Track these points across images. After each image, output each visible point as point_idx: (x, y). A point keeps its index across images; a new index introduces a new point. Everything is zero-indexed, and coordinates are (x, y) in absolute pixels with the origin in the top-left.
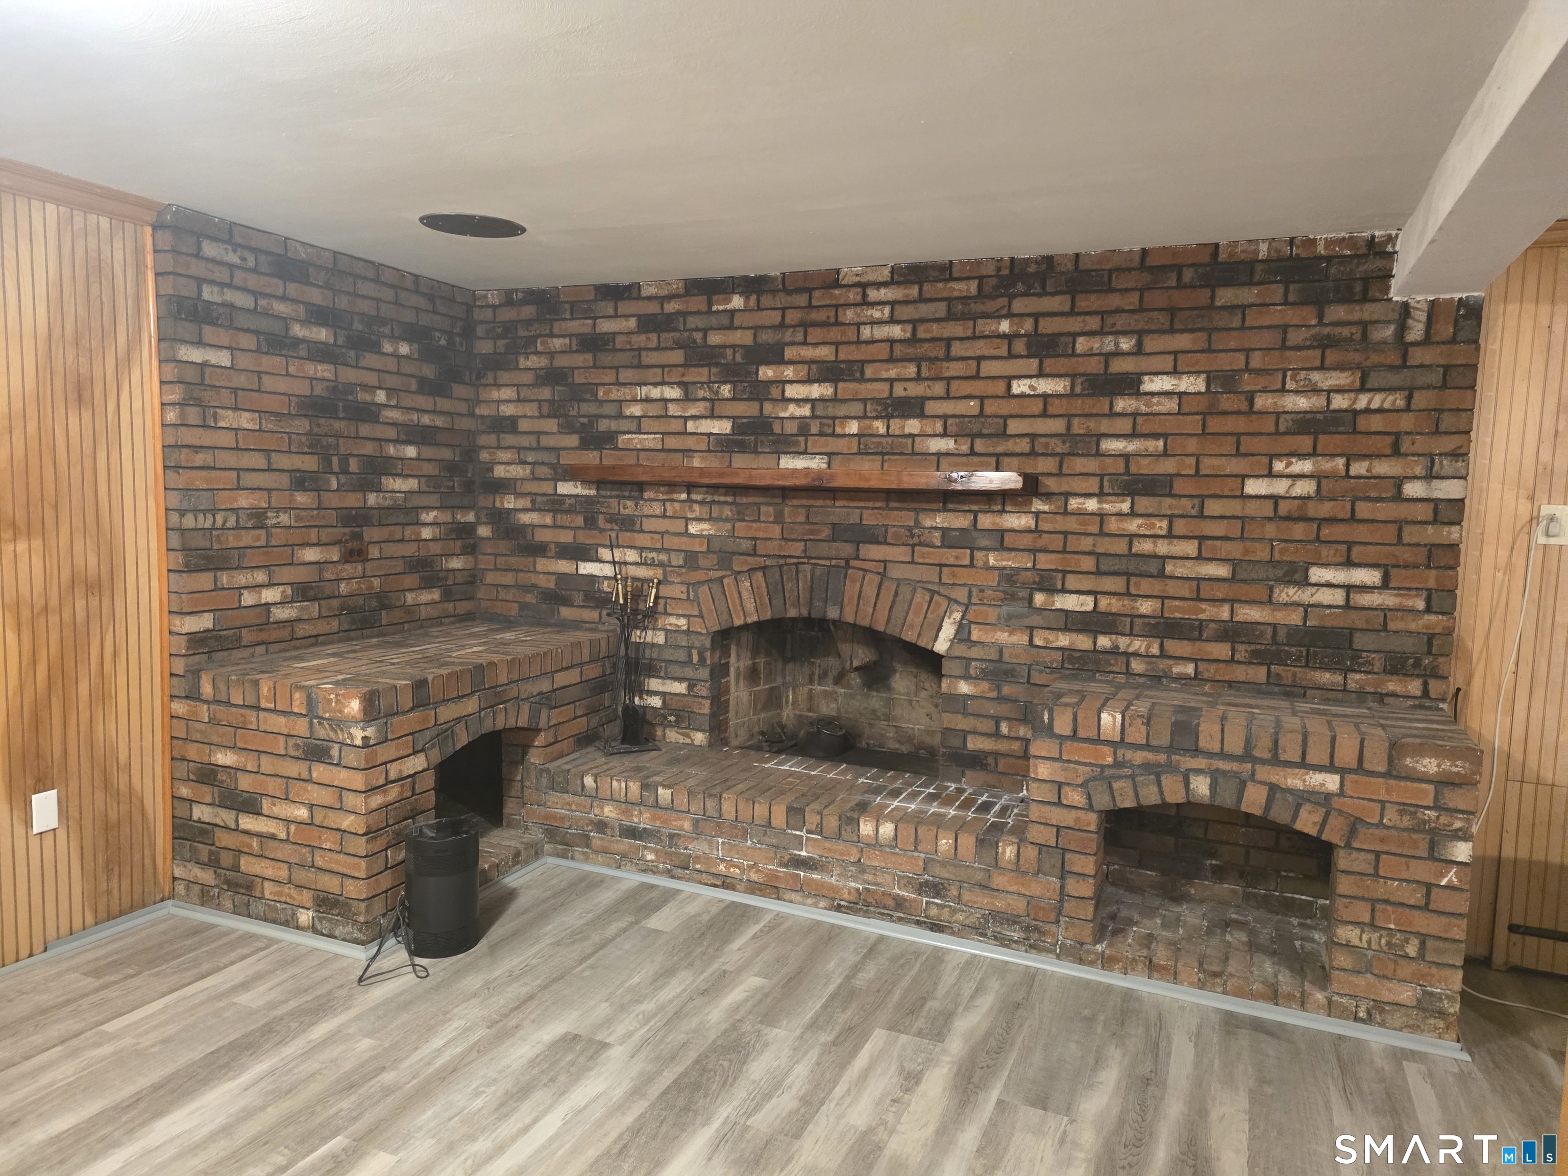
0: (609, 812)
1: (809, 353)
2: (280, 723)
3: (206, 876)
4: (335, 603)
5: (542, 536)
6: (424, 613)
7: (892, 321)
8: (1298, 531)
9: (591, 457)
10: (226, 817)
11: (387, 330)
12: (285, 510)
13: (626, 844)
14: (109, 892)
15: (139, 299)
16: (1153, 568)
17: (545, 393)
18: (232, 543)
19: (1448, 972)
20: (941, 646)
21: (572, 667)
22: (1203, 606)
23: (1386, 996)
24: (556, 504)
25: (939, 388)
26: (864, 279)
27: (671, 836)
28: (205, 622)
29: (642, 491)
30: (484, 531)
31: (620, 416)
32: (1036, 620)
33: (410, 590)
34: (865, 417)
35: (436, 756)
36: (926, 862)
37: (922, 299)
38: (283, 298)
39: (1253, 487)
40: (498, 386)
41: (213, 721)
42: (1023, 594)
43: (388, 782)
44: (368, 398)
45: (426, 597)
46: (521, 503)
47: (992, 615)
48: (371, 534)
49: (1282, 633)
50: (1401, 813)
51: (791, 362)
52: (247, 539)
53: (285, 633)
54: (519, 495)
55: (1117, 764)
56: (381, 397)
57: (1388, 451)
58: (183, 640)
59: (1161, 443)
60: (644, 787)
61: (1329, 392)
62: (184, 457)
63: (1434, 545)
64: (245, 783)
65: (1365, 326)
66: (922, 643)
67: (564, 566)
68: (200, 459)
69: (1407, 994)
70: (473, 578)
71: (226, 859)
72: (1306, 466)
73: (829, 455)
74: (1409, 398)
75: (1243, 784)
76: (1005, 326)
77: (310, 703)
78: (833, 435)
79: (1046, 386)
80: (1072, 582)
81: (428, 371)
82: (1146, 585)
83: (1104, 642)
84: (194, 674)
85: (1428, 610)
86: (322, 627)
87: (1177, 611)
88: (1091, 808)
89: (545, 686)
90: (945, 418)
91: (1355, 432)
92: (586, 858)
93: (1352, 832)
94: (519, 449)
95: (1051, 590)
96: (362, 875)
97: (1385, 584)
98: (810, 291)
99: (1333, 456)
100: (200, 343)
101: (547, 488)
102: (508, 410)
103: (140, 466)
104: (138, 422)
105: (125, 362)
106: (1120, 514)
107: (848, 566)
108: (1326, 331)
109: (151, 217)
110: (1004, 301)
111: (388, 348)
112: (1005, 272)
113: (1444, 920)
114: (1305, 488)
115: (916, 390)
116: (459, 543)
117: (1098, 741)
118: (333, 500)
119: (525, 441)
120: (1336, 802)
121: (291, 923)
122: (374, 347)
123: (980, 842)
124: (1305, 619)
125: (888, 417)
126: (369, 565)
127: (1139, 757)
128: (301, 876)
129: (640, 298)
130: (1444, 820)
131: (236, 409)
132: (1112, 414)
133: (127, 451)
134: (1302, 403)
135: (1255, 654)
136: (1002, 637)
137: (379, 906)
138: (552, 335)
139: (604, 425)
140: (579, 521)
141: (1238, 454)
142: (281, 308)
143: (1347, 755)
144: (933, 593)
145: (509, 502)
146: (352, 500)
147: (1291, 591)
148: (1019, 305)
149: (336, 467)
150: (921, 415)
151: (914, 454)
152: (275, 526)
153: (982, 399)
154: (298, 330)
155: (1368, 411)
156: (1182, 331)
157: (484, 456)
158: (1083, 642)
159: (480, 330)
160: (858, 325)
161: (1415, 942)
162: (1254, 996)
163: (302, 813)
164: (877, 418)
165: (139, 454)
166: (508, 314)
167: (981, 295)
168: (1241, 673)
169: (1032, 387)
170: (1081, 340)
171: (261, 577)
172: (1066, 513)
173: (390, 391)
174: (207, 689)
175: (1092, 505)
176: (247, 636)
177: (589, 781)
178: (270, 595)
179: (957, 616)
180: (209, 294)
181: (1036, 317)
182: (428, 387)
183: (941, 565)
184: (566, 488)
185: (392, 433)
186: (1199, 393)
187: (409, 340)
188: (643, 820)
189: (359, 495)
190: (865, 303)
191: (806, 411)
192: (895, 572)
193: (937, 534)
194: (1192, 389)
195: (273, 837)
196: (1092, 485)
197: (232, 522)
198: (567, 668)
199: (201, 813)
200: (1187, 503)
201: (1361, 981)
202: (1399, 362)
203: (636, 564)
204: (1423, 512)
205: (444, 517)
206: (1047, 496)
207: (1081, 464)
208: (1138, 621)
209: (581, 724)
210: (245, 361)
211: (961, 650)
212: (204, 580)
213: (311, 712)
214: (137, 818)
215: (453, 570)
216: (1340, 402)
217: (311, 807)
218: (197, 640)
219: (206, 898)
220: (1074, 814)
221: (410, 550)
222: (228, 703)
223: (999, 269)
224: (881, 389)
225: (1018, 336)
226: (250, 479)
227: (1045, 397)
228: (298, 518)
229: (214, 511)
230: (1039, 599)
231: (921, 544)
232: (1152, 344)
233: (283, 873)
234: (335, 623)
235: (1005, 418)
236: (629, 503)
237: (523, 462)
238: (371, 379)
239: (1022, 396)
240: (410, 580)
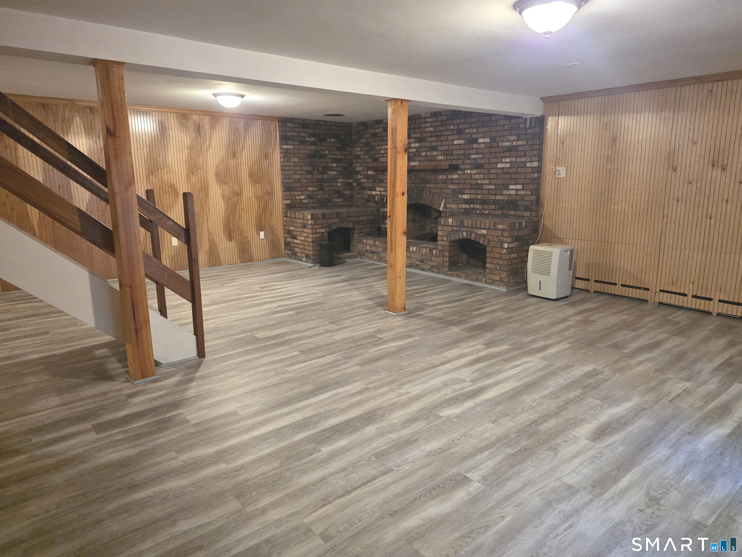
0: (368, 247)
1: (415, 135)
2: (299, 221)
3: (289, 252)
4: (317, 200)
5: (366, 185)
6: (339, 204)
7: (431, 127)
8: (507, 176)
9: (374, 164)
10: (292, 240)
11: (328, 136)
12: (305, 179)
13: (371, 255)
14: (273, 253)
15: (276, 136)
16: (480, 187)
17: (365, 148)
18: (294, 186)
19: (504, 272)
20: (441, 209)
21: (365, 216)
22: (490, 196)
23: (495, 279)
24: (367, 177)
25: (440, 143)
26: (425, 116)
27: (379, 253)
28: (289, 202)
29: (384, 172)
30: (355, 184)
31: (380, 153)
32: (459, 201)
33: (335, 198)
34: (426, 151)
35: (328, 229)
36: (421, 255)
37: (436, 121)
38: (304, 132)
39: (499, 166)
40: (356, 147)
41: (290, 221)
42: (457, 195)
43: (317, 233)
44: (324, 153)
45: (339, 200)
46: (362, 177)
47: (451, 200)
48: (325, 184)
49: (504, 201)
50: (496, 238)
51: (412, 138)
52: (297, 185)
53: (305, 206)
54: (361, 175)
55: (452, 231)
56: (327, 152)
57: (523, 155)
58: (285, 205)
59: (482, 155)
60: (374, 242)
61: (512, 141)
62: (284, 168)
63: (533, 178)
64: (295, 233)
65: (518, 124)
66: (437, 209)
67: (369, 192)
68: (287, 168)
69: (497, 278)
70: (352, 196)
71: (292, 249)
72: (508, 160)
73: (420, 161)
74: (527, 142)
75: (471, 233)
76: (452, 127)
77: (303, 216)
78: (420, 156)
79: (461, 142)
80: (466, 191)
81: (339, 145)
82: (479, 192)
83: (472, 206)
84: (287, 212)
85: (531, 195)
86: (313, 205)
87: (485, 197)
88: (447, 241)
89: (357, 219)
90: (441, 151)
91: (517, 151)
92: (365, 259)
93: (489, 243)
94: (361, 163)
95: (462, 194)
96: (312, 250)
97: (523, 189)
98: (415, 120)
99: (513, 157)
100: (287, 144)
101: (366, 173)
102: (359, 153)
103: (277, 170)
104: (276, 161)
105: (274, 150)
106: (474, 174)
107: (423, 190)
108: (512, 125)
109: (278, 120)
110: (452, 121)
111: (328, 140)
112: (452, 113)
113: (503, 261)
114: (508, 165)
115: (436, 144)
116: (348, 187)
117: (448, 226)
118: (315, 177)
119: (362, 161)
120: (486, 236)
121: (302, 260)
122: (325, 141)
123: (430, 250)
124: (508, 198)
125: (430, 151)
126: (324, 192)
127: (455, 229)
128: (304, 251)
129: (383, 123)
130: (503, 239)
131: (294, 157)
132: (473, 148)
133: (274, 167)
134: (507, 144)
135: (499, 207)
136: (452, 206)
137: (315, 257)
138: (367, 134)
139: (377, 156)
140: (372, 181)
141: (496, 157)
142: (303, 135)
143: (487, 226)
144: (440, 195)
145: (359, 177)
146: (320, 177)
147: (506, 191)
148: (455, 122)
149: (316, 169)
150: (437, 150)
151: (436, 160)
152: (303, 182)
153: (448, 145)
154: (307, 139)
155: (519, 145)
156: (485, 127)
157: (354, 165)
158: (468, 206)
159: (353, 133)
160: (425, 128)
161: (499, 266)
162: (473, 280)
163: (303, 238)
164: (428, 151)
165: (277, 168)
166: (358, 129)
167: (448, 119)
168: (497, 212)
169: (458, 142)
170: (466, 130)
171: (300, 193)
172: (464, 174)
173: (329, 151)
174: (289, 215)
175: (469, 172)
176: (297, 206)
177: (364, 241)
178: (302, 197)
179: (444, 201)
180: (288, 134)
181: (458, 124)
182: (338, 149)
183: (441, 188)
184: (370, 172)
185: (330, 161)
186: (488, 142)
187: (334, 138)
188: (374, 249)
189: (322, 176)
190: (426, 122)
191: (414, 150)
192: (433, 191)
193: (440, 181)
194: (487, 142)
195: (299, 244)
196: (469, 167)
197: (294, 181)
198: (363, 216)
199: (289, 240)
200: (487, 170)
201: (490, 276)
202: (525, 133)
203: (383, 191)
204: (530, 170)
205: (344, 181)
206: (461, 170)
207: (467, 161)
208: (478, 201)
209: (369, 230)
210: (296, 147)
211: (445, 210)
212: (289, 193)
213: (303, 219)
214: (278, 240)
215: (347, 194)
216: (514, 144)
217: (304, 237)
218: (287, 205)
219: (290, 257)
220: (445, 242)
221: (335, 188)
222: (292, 217)
223: (451, 113)
224: (429, 144)
225: (455, 129)
226: (297, 172)
227: (460, 144)
228: (308, 181)
229: (290, 179)
230: (460, 196)
231: (437, 183)
232: (480, 130)
233: (300, 251)
234: (317, 204)
235: (453, 150)
236: (382, 176)
237: (362, 166)
238: (324, 148)
239: (456, 144)
240: (336, 196)
